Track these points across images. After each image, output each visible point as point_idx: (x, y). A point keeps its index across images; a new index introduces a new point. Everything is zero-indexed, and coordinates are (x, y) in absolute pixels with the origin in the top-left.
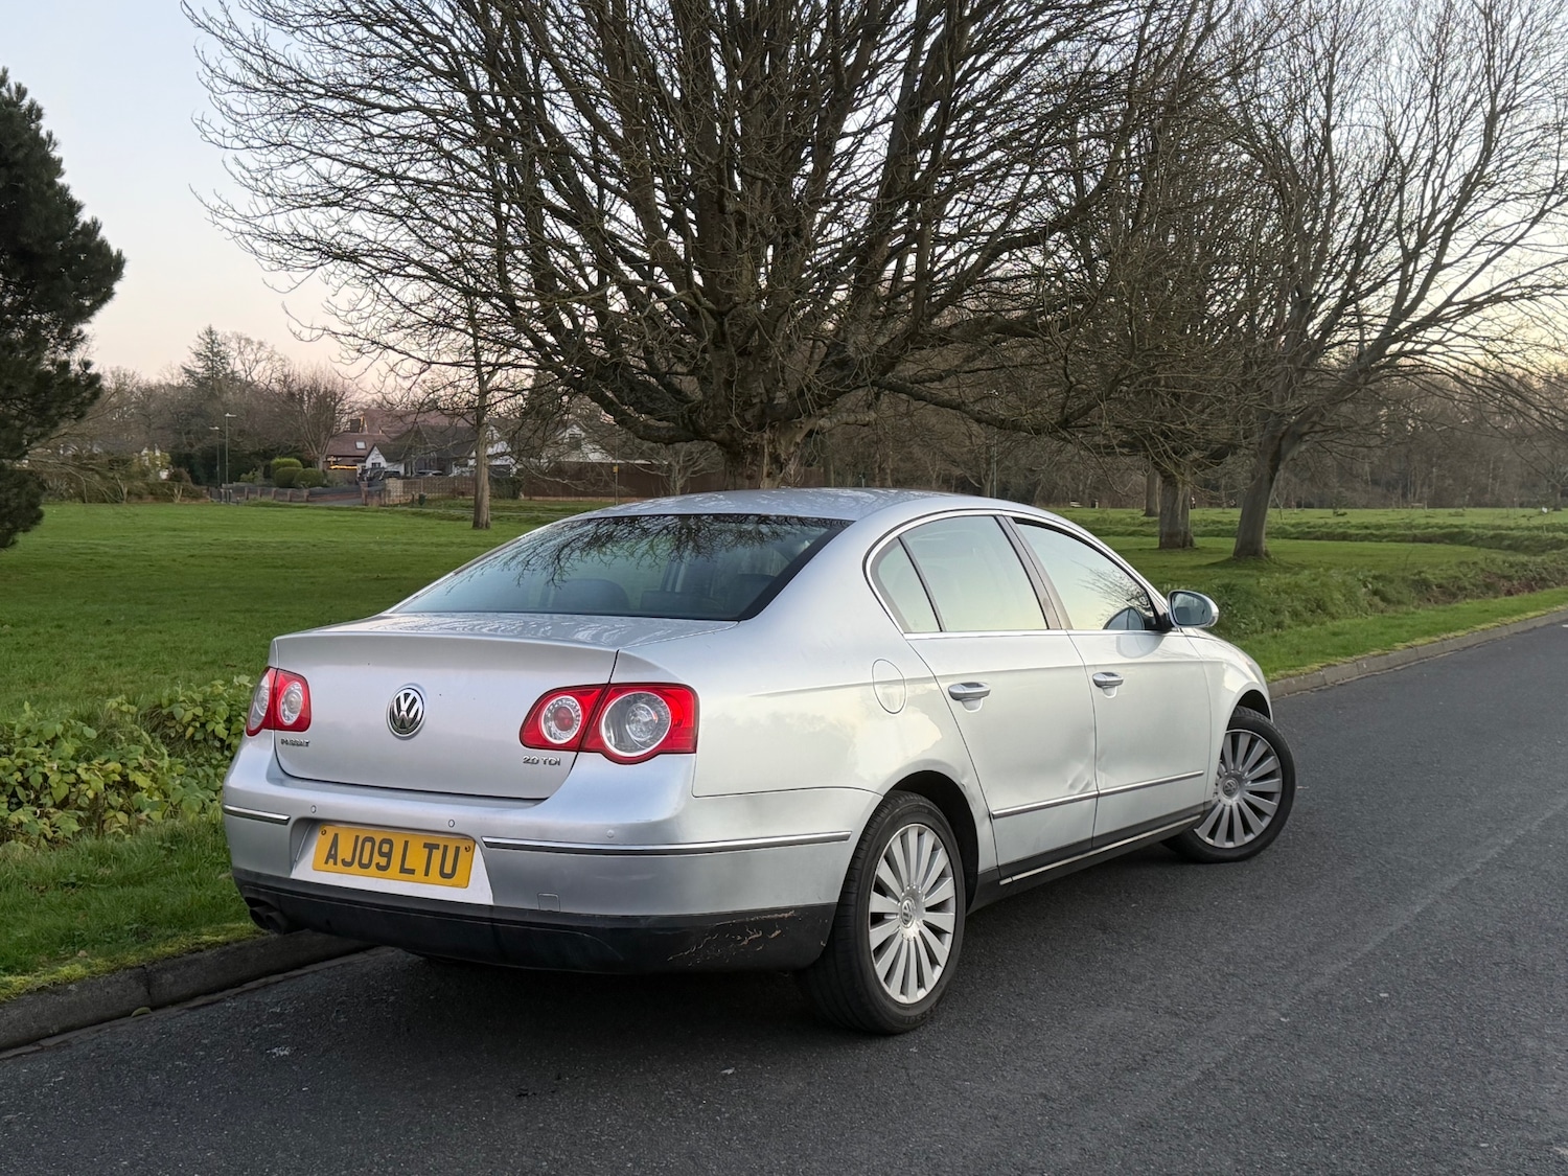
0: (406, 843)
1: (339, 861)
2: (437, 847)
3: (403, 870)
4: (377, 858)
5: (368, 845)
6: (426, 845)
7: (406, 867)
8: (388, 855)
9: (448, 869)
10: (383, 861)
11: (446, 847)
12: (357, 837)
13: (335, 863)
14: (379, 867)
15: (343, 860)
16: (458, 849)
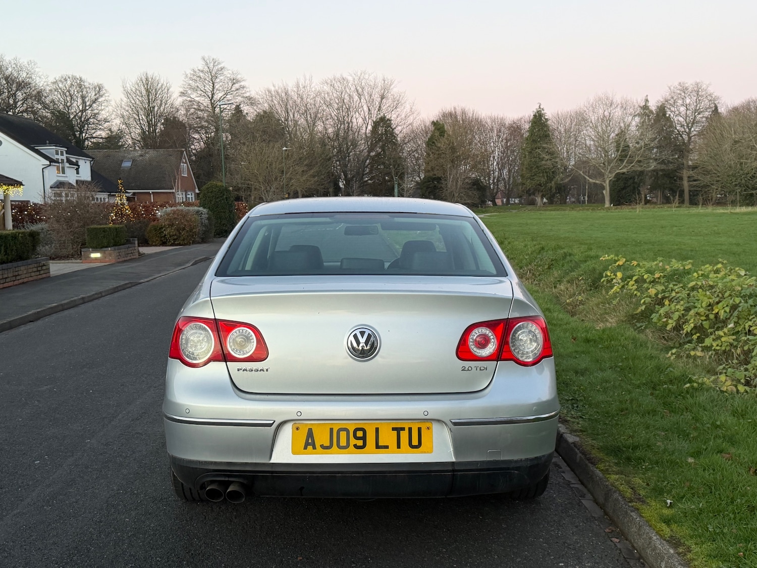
0: (377, 430)
1: (318, 445)
2: (403, 429)
3: (378, 447)
4: (353, 441)
5: (343, 435)
6: (394, 429)
7: (380, 444)
8: (364, 438)
9: (415, 442)
10: (360, 443)
11: (410, 429)
12: (331, 430)
13: (314, 448)
14: (356, 446)
15: (322, 447)
16: (420, 430)
